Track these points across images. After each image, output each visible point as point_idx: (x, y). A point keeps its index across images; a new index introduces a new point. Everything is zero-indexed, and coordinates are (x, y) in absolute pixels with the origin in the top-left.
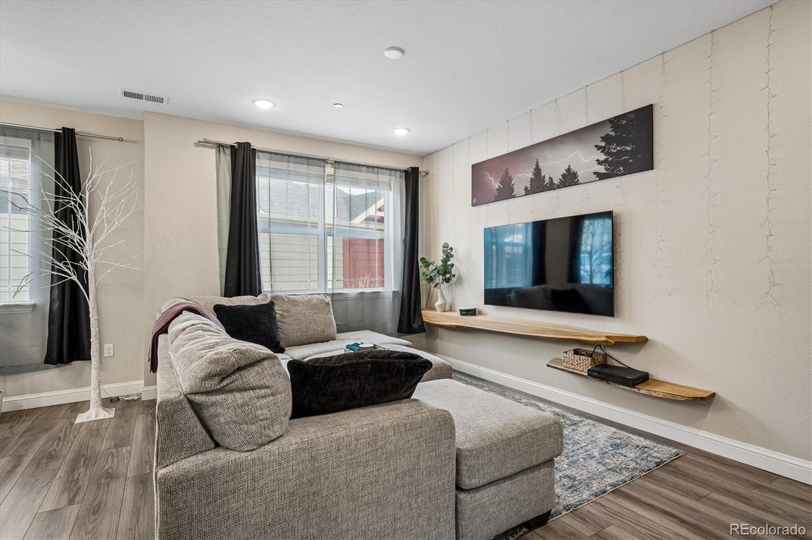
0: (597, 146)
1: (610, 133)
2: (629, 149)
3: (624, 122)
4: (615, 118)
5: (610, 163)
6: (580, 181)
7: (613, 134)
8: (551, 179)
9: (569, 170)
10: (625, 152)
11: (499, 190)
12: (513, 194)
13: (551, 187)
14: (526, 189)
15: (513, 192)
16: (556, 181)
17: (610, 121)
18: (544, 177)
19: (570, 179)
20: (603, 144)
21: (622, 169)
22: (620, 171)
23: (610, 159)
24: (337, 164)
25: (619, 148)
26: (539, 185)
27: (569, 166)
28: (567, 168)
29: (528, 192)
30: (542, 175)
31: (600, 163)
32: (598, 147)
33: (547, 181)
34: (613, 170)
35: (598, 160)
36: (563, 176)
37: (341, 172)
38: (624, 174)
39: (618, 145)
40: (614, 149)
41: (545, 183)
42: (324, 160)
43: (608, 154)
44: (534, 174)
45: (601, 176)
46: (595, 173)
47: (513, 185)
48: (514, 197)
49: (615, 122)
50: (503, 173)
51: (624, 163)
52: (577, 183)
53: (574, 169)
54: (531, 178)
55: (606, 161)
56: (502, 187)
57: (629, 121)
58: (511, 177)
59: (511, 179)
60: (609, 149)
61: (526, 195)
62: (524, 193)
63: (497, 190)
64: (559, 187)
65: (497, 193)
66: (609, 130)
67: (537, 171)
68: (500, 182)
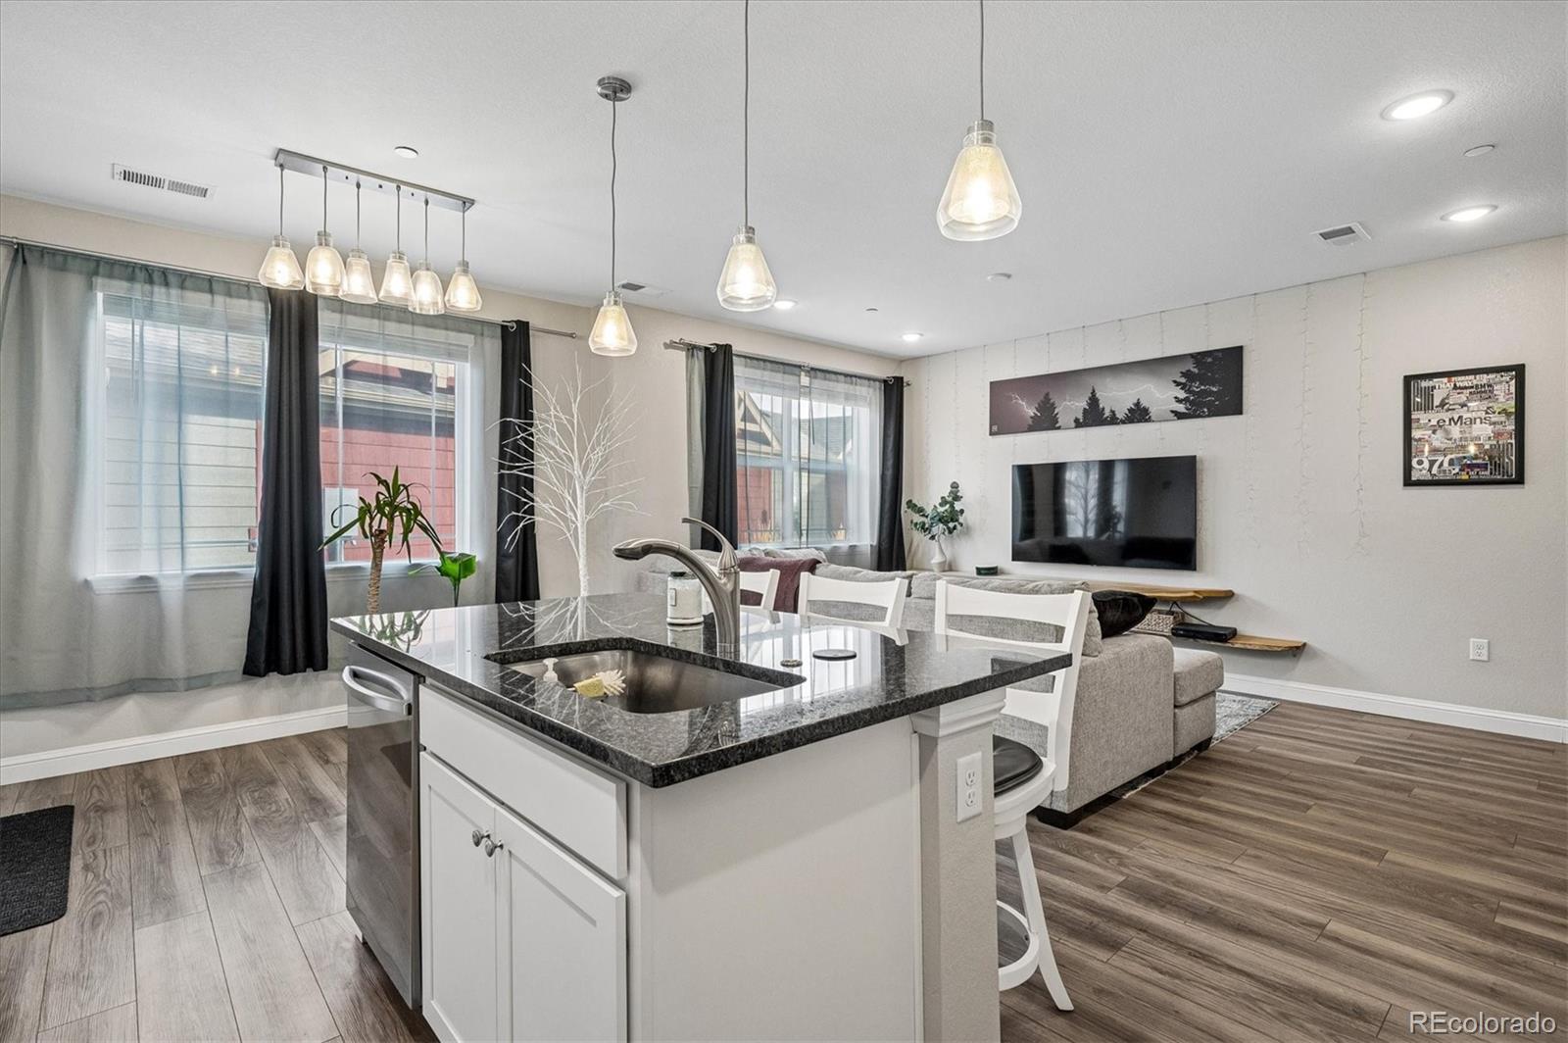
0: (1175, 382)
1: (1192, 370)
2: (1215, 389)
3: (1210, 360)
4: (1199, 353)
5: (1192, 403)
6: (1153, 418)
7: (1196, 371)
8: (1113, 412)
9: (1138, 404)
10: (1211, 393)
11: (1034, 418)
12: (1057, 425)
13: (1113, 420)
14: (1077, 420)
15: (1057, 422)
16: (1120, 416)
17: (1192, 355)
18: (1103, 409)
19: (1139, 414)
20: (1183, 380)
21: (1206, 410)
22: (1203, 412)
23: (1192, 398)
24: (813, 371)
25: (1203, 387)
26: (1094, 416)
27: (1138, 399)
28: (1136, 401)
29: (1078, 424)
30: (1101, 406)
31: (1178, 400)
32: (1178, 384)
33: (1107, 413)
34: (1195, 411)
35: (1176, 398)
36: (1130, 410)
37: (818, 383)
38: (1209, 416)
39: (1201, 384)
40: (1196, 387)
41: (1105, 416)
42: (800, 367)
43: (1188, 392)
44: (1089, 404)
45: (1179, 416)
46: (1172, 412)
47: (1057, 414)
48: (1059, 428)
49: (1198, 358)
50: (1042, 398)
51: (1209, 405)
52: (1149, 420)
53: (1144, 403)
54: (1085, 409)
55: (1186, 400)
56: (1039, 414)
57: (1215, 359)
58: (1053, 404)
59: (1053, 407)
60: (1190, 387)
61: (1076, 427)
62: (1073, 425)
63: (1032, 417)
64: (1123, 422)
65: (1030, 422)
66: (1191, 366)
67: (1094, 401)
68: (1036, 408)
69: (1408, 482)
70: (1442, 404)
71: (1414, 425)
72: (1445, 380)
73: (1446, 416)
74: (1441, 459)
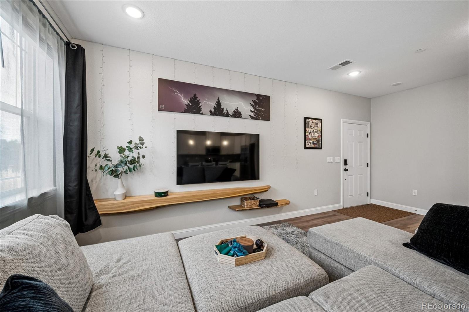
0: (250, 104)
1: (256, 100)
2: (263, 110)
3: (261, 98)
5: (256, 113)
6: (243, 117)
7: (257, 101)
8: (227, 111)
9: (237, 109)
10: (262, 111)
11: (188, 106)
12: (201, 112)
13: (227, 115)
14: (211, 111)
15: (201, 110)
16: (230, 113)
17: (256, 95)
18: (223, 109)
19: (237, 114)
20: (253, 104)
22: (260, 118)
23: (256, 111)
25: (259, 108)
26: (218, 111)
27: (237, 108)
28: (236, 108)
29: (212, 114)
30: (222, 107)
31: (252, 112)
33: (225, 111)
34: (257, 117)
35: (251, 110)
36: (234, 112)
38: (261, 120)
39: (259, 107)
40: (257, 107)
41: (224, 112)
43: (255, 109)
44: (217, 105)
45: (252, 118)
46: (250, 115)
47: (201, 106)
48: (202, 114)
49: (258, 96)
50: (192, 96)
51: (261, 115)
52: (241, 117)
53: (240, 110)
54: (215, 107)
55: (254, 112)
56: (191, 104)
57: (263, 98)
58: (199, 101)
59: (198, 102)
60: (255, 107)
61: (211, 115)
62: (209, 113)
63: (186, 105)
64: (232, 117)
65: (186, 107)
66: (255, 99)
67: (219, 104)
68: (189, 101)
69: (305, 148)
70: (311, 127)
71: (306, 131)
72: (311, 120)
73: (311, 130)
74: (310, 141)
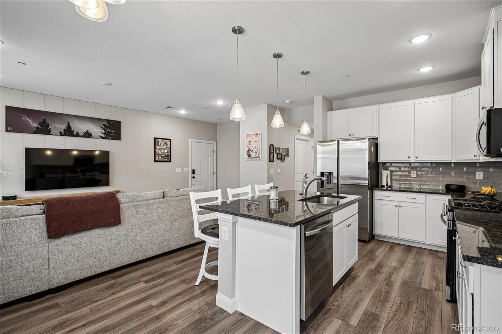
0: (101, 127)
2: (113, 132)
3: (112, 123)
5: (107, 135)
7: (108, 125)
8: (78, 132)
9: (88, 131)
11: (37, 128)
13: (77, 135)
14: (61, 133)
15: (50, 132)
16: (81, 134)
17: (106, 120)
18: (73, 131)
19: (88, 135)
20: (104, 127)
21: (111, 137)
23: (106, 133)
25: (110, 130)
26: (68, 132)
27: (88, 130)
28: (87, 130)
29: (61, 134)
30: (72, 129)
33: (75, 132)
34: (107, 137)
35: (101, 132)
36: (85, 133)
38: (111, 139)
40: (108, 130)
41: (74, 133)
43: (105, 131)
44: (67, 128)
45: (103, 138)
46: (100, 136)
47: (51, 129)
48: (51, 134)
49: (109, 121)
50: (42, 120)
52: (92, 138)
53: (90, 131)
54: (65, 129)
56: (40, 127)
58: (48, 124)
59: (48, 125)
60: (106, 129)
61: (60, 135)
62: (59, 134)
63: (35, 127)
64: (82, 137)
65: (35, 129)
66: (106, 123)
67: (69, 127)
68: (38, 124)
69: (155, 161)
70: (160, 145)
71: (156, 148)
72: (161, 140)
73: (161, 147)
74: (160, 156)
